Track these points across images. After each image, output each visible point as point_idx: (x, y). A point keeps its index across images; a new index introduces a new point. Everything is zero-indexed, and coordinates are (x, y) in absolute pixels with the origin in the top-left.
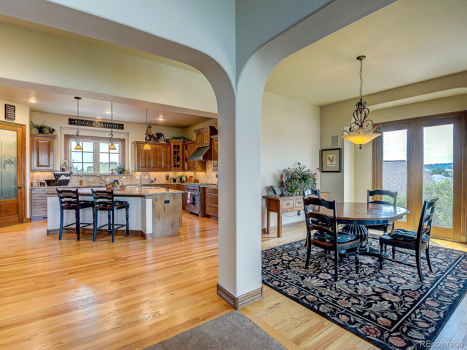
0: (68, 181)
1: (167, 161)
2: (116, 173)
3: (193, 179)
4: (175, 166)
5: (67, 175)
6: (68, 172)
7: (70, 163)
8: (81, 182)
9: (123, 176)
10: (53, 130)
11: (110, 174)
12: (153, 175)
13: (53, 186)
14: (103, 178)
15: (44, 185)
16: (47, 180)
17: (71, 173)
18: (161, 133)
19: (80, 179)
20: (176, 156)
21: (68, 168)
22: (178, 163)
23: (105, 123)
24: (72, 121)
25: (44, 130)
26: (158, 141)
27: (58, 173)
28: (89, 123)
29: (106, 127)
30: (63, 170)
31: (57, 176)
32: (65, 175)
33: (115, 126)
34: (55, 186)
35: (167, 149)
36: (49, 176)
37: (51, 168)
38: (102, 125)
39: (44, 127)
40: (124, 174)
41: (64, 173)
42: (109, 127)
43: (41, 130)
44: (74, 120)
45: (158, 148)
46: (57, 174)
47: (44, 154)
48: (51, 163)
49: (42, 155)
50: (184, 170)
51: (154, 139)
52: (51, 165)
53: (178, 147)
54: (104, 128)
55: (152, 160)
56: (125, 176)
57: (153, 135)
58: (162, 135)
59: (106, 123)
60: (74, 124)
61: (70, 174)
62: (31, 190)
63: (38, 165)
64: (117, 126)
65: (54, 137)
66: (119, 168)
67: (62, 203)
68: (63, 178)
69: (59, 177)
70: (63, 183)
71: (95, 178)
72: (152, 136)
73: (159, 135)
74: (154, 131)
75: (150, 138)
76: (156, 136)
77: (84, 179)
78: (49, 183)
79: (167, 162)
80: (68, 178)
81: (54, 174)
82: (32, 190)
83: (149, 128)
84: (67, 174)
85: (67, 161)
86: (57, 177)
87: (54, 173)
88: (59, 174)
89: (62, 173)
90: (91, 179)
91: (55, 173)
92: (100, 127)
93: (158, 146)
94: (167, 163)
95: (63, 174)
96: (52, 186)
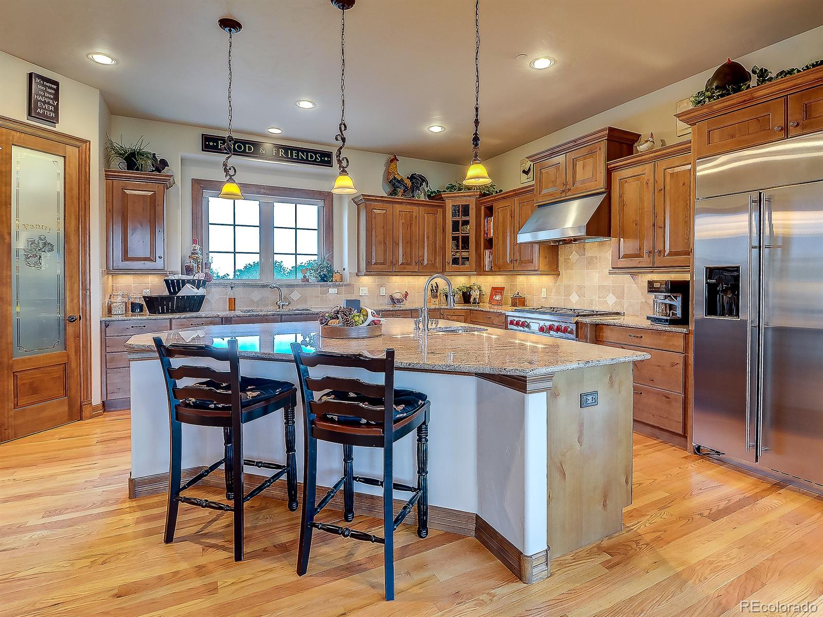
0: (201, 299)
1: (436, 247)
2: (312, 279)
3: (509, 295)
4: (455, 261)
5: (198, 284)
6: (200, 276)
7: (204, 254)
8: (232, 303)
9: (330, 286)
10: (164, 163)
11: (300, 283)
12: (399, 284)
13: (163, 312)
14: (284, 291)
15: (141, 310)
16: (147, 297)
17: (208, 278)
18: (420, 176)
19: (230, 293)
20: (460, 234)
21: (200, 266)
22: (465, 254)
23: (289, 149)
24: (211, 143)
25: (140, 162)
26: (413, 197)
27: (176, 277)
28: (250, 149)
29: (292, 160)
30: (188, 270)
31: (173, 285)
32: (192, 282)
33: (312, 157)
34: (168, 312)
35: (436, 218)
36: (153, 285)
37: (159, 264)
38: (281, 152)
39: (141, 154)
40: (332, 281)
41: (190, 277)
42: (298, 159)
43: (132, 160)
44: (215, 139)
45: (414, 214)
46: (172, 281)
47: (139, 226)
48: (159, 253)
49: (134, 230)
50: (480, 270)
51: (405, 191)
52: (157, 258)
53: (466, 210)
54: (285, 161)
55: (401, 244)
56: (335, 286)
57: (402, 180)
58: (423, 180)
59: (292, 149)
60: (215, 149)
61: (204, 282)
62: (105, 325)
63: (126, 257)
64: (316, 158)
65: (167, 183)
66: (321, 267)
67: (174, 392)
68: (188, 291)
69: (179, 290)
70: (187, 305)
71: (266, 292)
72: (401, 182)
73: (417, 181)
74: (404, 170)
75: (395, 190)
76: (409, 183)
77: (239, 293)
78: (154, 304)
79: (436, 250)
80: (201, 292)
81: (166, 281)
82: (107, 326)
83: (392, 161)
84: (199, 281)
85: (199, 247)
86: (174, 289)
87: (166, 278)
88: (178, 281)
89: (185, 277)
90: (256, 295)
91: (171, 277)
92: (277, 158)
93: (415, 208)
94: (435, 253)
95: (189, 281)
96: (159, 313)
